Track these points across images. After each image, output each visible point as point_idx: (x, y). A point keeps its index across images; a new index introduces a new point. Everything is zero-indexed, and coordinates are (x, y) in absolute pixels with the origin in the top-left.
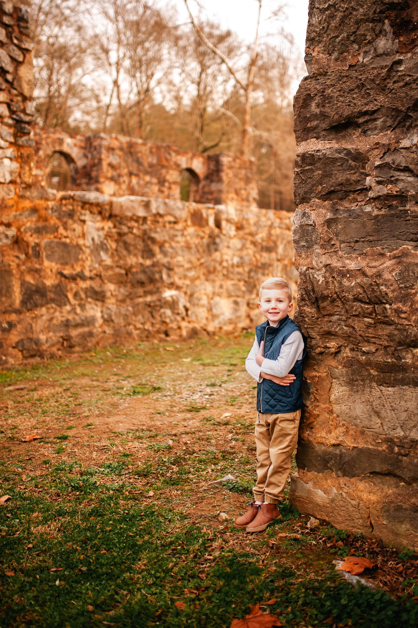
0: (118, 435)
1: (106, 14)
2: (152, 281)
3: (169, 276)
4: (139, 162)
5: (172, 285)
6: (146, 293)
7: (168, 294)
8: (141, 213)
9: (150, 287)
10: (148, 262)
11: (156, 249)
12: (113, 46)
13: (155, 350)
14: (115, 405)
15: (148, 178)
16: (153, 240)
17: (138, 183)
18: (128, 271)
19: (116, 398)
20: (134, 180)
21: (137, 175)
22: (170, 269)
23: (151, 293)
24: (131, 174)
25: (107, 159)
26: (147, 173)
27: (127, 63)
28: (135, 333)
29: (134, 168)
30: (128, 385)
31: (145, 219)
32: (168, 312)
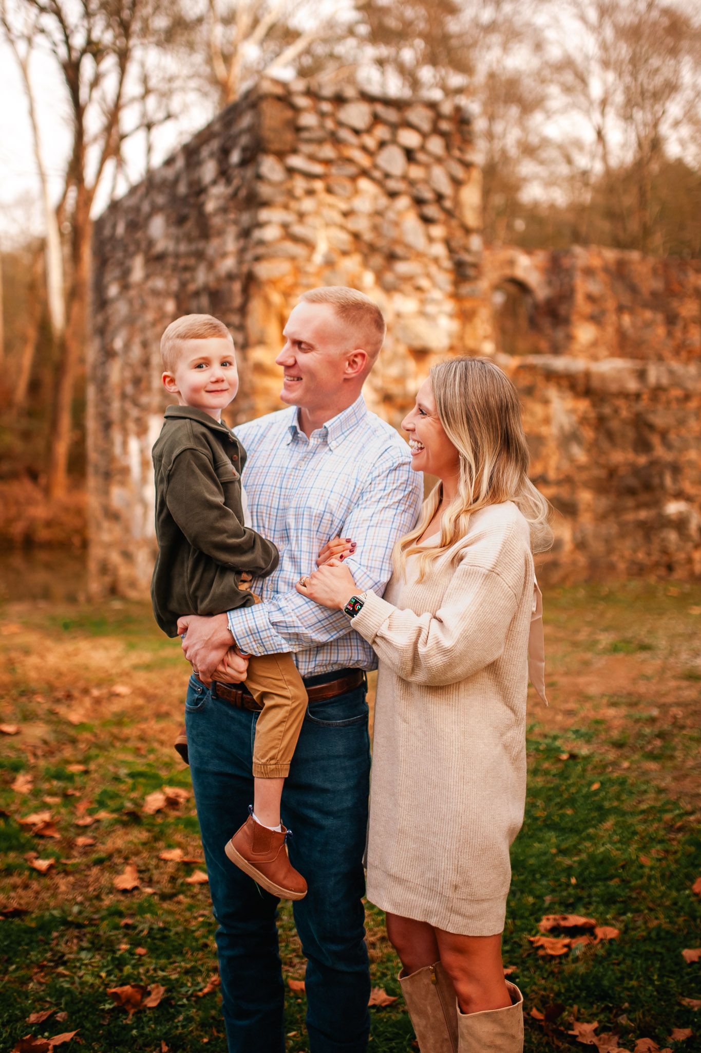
0: (587, 698)
1: (583, 18)
2: (648, 487)
3: (675, 480)
4: (633, 289)
5: (679, 495)
6: (638, 507)
7: (673, 508)
8: (632, 385)
9: (644, 497)
10: (642, 460)
11: (655, 440)
12: (595, 68)
13: (650, 593)
14: (586, 664)
15: (648, 315)
16: (651, 427)
17: (634, 325)
18: (612, 472)
19: (589, 656)
20: (626, 320)
21: (632, 311)
22: (676, 469)
23: (646, 505)
24: (620, 309)
25: (584, 287)
26: (646, 305)
27: (619, 98)
28: (622, 566)
29: (626, 299)
30: (605, 639)
31: (638, 396)
32: (672, 536)
